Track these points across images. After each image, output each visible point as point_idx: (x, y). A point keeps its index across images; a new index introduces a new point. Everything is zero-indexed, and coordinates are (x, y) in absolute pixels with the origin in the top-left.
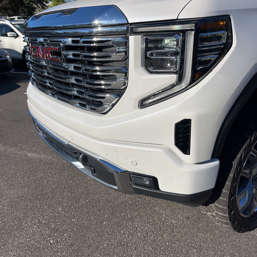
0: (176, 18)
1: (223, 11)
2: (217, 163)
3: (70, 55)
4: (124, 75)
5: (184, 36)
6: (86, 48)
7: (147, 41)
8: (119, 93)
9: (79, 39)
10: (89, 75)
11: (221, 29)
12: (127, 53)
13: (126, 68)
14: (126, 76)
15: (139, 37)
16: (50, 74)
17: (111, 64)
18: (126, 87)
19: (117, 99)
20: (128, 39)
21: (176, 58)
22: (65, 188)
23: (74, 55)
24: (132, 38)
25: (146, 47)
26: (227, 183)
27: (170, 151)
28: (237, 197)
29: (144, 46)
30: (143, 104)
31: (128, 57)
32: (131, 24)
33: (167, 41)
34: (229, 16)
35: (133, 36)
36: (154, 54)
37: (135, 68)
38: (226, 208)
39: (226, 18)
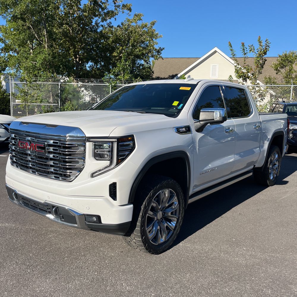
0: (108, 136)
1: (131, 133)
2: (132, 206)
3: (51, 149)
4: (83, 160)
5: (112, 144)
6: (62, 147)
7: (95, 145)
8: (80, 170)
9: (58, 141)
10: (63, 161)
11: (130, 141)
12: (85, 150)
13: (84, 157)
14: (84, 161)
15: (91, 143)
16: (34, 159)
17: (76, 155)
18: (84, 167)
19: (79, 173)
20: (85, 144)
21: (109, 153)
22: (32, 243)
23: (53, 149)
24: (88, 144)
25: (94, 148)
26: (139, 219)
27: (107, 200)
28: (146, 229)
29: (94, 147)
30: (93, 175)
31: (85, 152)
32: (87, 137)
33: (105, 145)
34: (133, 135)
35: (88, 143)
36: (99, 151)
37: (89, 157)
38: (140, 234)
39: (132, 136)
